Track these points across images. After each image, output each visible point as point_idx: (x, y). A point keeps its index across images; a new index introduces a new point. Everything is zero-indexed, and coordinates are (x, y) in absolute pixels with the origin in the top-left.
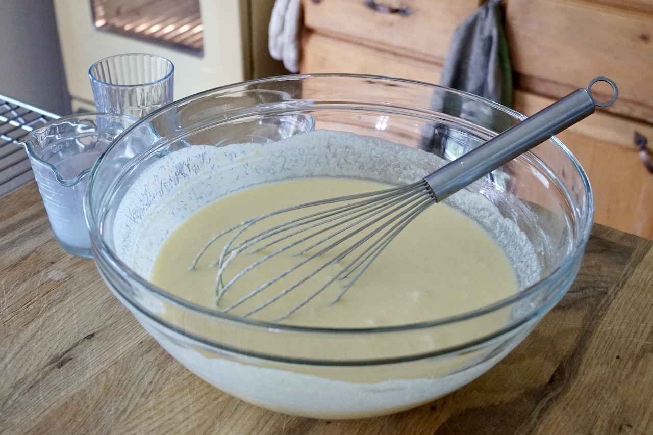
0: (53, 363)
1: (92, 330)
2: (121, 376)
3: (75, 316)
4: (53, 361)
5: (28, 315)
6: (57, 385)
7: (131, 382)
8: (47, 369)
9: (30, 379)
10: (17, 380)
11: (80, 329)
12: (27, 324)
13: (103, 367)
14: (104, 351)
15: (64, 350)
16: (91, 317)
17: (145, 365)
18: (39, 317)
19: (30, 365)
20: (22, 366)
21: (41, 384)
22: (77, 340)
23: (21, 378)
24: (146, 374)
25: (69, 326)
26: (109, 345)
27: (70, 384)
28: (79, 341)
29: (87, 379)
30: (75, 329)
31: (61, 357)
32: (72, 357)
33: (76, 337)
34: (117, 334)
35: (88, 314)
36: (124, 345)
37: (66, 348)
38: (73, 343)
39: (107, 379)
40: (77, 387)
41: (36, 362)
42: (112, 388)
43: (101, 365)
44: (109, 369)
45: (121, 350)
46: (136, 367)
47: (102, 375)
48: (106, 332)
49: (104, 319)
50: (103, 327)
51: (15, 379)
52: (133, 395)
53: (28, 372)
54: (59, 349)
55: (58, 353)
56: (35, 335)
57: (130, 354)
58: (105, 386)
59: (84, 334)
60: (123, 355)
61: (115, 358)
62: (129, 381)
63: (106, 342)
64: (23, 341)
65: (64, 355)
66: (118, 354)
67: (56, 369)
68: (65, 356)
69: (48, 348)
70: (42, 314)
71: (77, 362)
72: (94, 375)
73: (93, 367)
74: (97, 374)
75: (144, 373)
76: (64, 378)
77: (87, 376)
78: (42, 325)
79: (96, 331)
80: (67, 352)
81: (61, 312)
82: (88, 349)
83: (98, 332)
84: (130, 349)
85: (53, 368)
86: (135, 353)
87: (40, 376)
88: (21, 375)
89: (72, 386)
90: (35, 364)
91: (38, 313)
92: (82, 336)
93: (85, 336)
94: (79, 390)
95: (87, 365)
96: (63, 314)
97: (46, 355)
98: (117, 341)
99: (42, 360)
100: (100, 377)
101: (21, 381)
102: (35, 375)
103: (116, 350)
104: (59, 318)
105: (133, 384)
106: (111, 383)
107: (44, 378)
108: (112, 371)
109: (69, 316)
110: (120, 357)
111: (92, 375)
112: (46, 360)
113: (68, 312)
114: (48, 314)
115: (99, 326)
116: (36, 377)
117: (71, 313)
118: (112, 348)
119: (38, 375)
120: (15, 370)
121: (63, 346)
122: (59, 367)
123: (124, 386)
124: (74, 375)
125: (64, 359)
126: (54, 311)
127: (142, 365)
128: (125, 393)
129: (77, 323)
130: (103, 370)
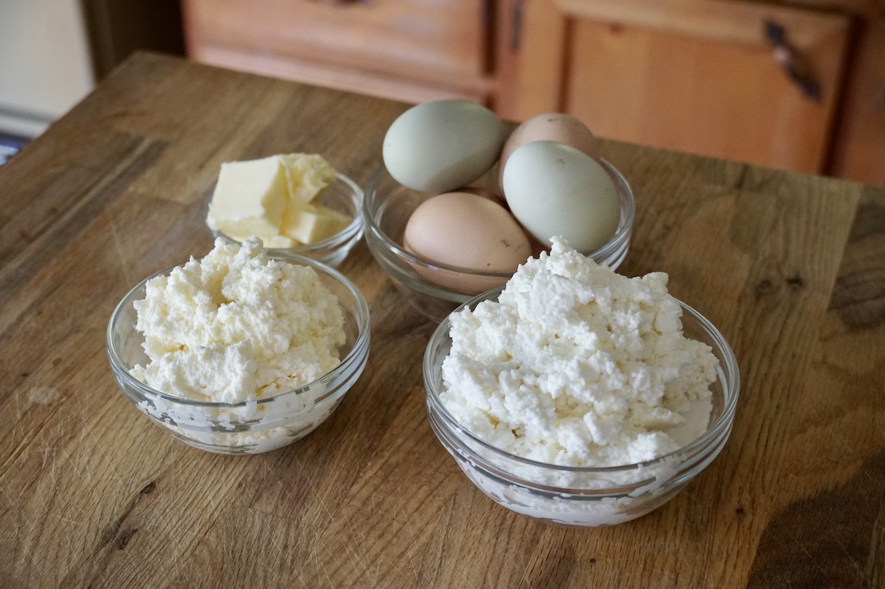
0: (107, 542)
1: (148, 478)
2: (232, 544)
3: (108, 459)
4: (105, 540)
5: (26, 470)
6: (132, 577)
7: (253, 552)
8: (102, 553)
9: (82, 576)
10: (60, 581)
11: (126, 480)
12: (30, 485)
13: (195, 534)
14: (183, 509)
15: (116, 519)
16: (136, 456)
17: (263, 522)
18: (47, 470)
19: (70, 553)
20: (57, 557)
21: (104, 580)
22: (130, 499)
23: (65, 575)
24: (271, 533)
25: (105, 477)
26: (188, 499)
27: (153, 572)
28: (135, 499)
29: (178, 560)
30: (117, 481)
31: (117, 531)
32: (136, 527)
33: (127, 494)
34: (192, 477)
35: (128, 453)
36: (213, 493)
37: (117, 514)
38: (126, 504)
39: (211, 553)
40: (167, 575)
41: (79, 545)
42: (225, 566)
43: (190, 532)
44: (207, 537)
45: (212, 503)
46: (249, 526)
47: (200, 547)
48: (173, 478)
49: (159, 456)
50: (163, 470)
51: (57, 580)
52: (266, 572)
53: (72, 564)
54: (107, 518)
55: (108, 524)
56: (52, 501)
57: (229, 505)
58: (213, 565)
59: (137, 486)
60: (219, 509)
61: (208, 516)
62: (249, 550)
63: (180, 494)
64: (37, 515)
65: (119, 526)
66: (210, 510)
67: (118, 552)
68: (123, 527)
69: (86, 519)
70: (49, 464)
71: (147, 533)
72: (186, 550)
73: (178, 538)
74: (191, 547)
75: (268, 533)
76: (139, 565)
77: (176, 554)
78: (59, 483)
79: (154, 478)
80: (122, 520)
81: (81, 456)
82: (156, 511)
83: (160, 479)
84: (227, 497)
85: (111, 551)
86: (238, 503)
87: (96, 567)
88: (63, 572)
89: (158, 576)
90: (78, 550)
91: (41, 464)
92: (135, 489)
93: (140, 489)
94: (173, 578)
95: (167, 536)
96: (86, 459)
97: (88, 531)
98: (198, 489)
99: (85, 541)
100: (197, 552)
101: (68, 581)
102: (86, 567)
103: (204, 505)
104: (82, 466)
105: (257, 554)
106: (220, 559)
107: (104, 570)
108: (212, 538)
109: (97, 462)
110: (216, 515)
111: (183, 550)
112: (92, 539)
113: (92, 455)
114: (60, 462)
115: (156, 469)
116: (90, 570)
117: (97, 458)
118: (196, 502)
119: (91, 566)
120: (49, 565)
121: (110, 512)
122: (121, 548)
123: (244, 561)
124: (152, 557)
125: (123, 533)
126: (67, 456)
127: (258, 522)
128: (251, 571)
129: (116, 469)
130: (197, 540)
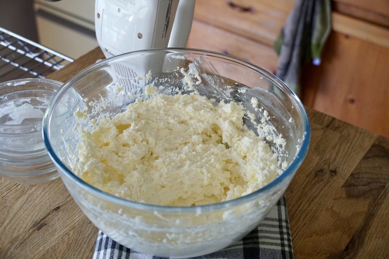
0: (34, 227)
1: (58, 204)
2: (77, 237)
3: (47, 194)
4: (34, 226)
5: (17, 192)
6: (38, 242)
7: (84, 242)
8: (31, 231)
9: (21, 238)
10: (13, 238)
11: (50, 203)
12: (17, 199)
13: (66, 230)
14: (66, 219)
15: (41, 218)
16: (58, 195)
17: (92, 230)
18: (25, 194)
19: (20, 228)
20: (15, 229)
21: (27, 241)
22: (48, 212)
23: (15, 236)
24: (93, 236)
25: (44, 201)
26: (69, 215)
27: (46, 242)
28: (50, 212)
29: (56, 239)
30: (47, 203)
31: (40, 223)
32: (47, 223)
33: (48, 209)
34: (74, 207)
35: (55, 193)
36: (79, 215)
37: (42, 216)
38: (47, 213)
39: (69, 239)
40: (50, 244)
41: (24, 226)
42: (72, 245)
43: (64, 229)
44: (70, 232)
45: (77, 219)
46: (86, 231)
47: (66, 236)
48: (67, 206)
49: (66, 196)
50: (65, 202)
51: (12, 237)
52: (85, 250)
53: (19, 233)
54: (38, 217)
55: (38, 220)
56: (22, 207)
57: (83, 221)
58: (68, 243)
59: (53, 207)
60: (78, 222)
61: (73, 224)
62: (82, 241)
63: (67, 213)
64: (15, 211)
65: (41, 221)
66: (75, 222)
67: (36, 231)
68: (42, 222)
69: (31, 216)
70: (26, 192)
71: (49, 226)
72: (61, 236)
73: (60, 230)
74: (62, 235)
75: (92, 235)
76: (42, 238)
77: (56, 236)
78: (27, 200)
79: (61, 204)
80: (43, 219)
81: (38, 191)
82: (56, 218)
83: (62, 206)
84: (83, 218)
85: (34, 231)
86: (86, 221)
87: (27, 236)
88: (15, 235)
89: (47, 244)
90: (24, 228)
91: (24, 191)
92: (52, 208)
93: (54, 208)
94: (51, 246)
95: (56, 229)
96: (40, 193)
97: (30, 221)
98: (74, 212)
99: (27, 224)
100: (64, 237)
101: (15, 239)
102: (24, 234)
103: (74, 219)
104: (37, 195)
105: (85, 243)
106: (71, 242)
107: (29, 238)
108: (71, 233)
109: (44, 194)
110: (76, 224)
111: (59, 236)
112: (30, 224)
113: (43, 191)
114: (30, 192)
115: (62, 201)
116: (24, 236)
117: (45, 192)
118: (71, 217)
119: (25, 235)
120: (11, 231)
121: (40, 215)
122: (38, 230)
123: (79, 244)
124: (48, 236)
125: (41, 224)
126: (34, 190)
127: (90, 230)
128: (80, 249)
129: (49, 199)
130: (66, 233)
